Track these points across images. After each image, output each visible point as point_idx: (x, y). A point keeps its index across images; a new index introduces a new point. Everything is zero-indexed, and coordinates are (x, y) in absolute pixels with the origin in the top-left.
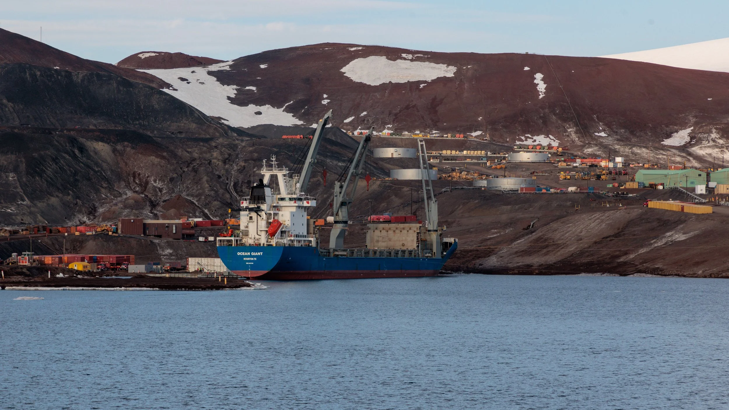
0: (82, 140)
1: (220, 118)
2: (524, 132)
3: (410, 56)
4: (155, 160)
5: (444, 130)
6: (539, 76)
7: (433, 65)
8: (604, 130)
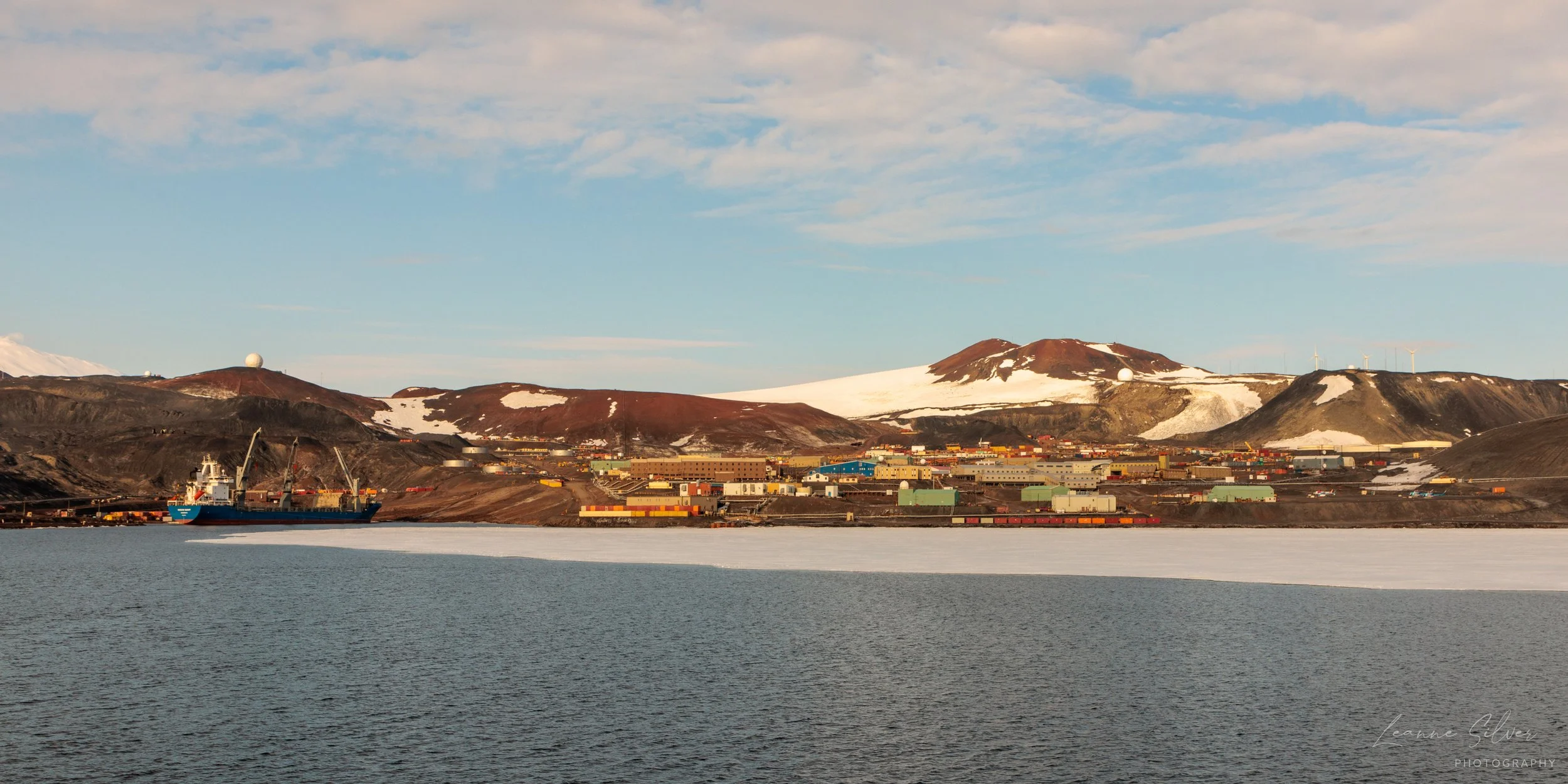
0: (268, 443)
1: (408, 429)
2: (588, 438)
3: (544, 391)
4: (311, 454)
5: (541, 436)
6: (615, 403)
7: (555, 396)
8: (639, 437)
